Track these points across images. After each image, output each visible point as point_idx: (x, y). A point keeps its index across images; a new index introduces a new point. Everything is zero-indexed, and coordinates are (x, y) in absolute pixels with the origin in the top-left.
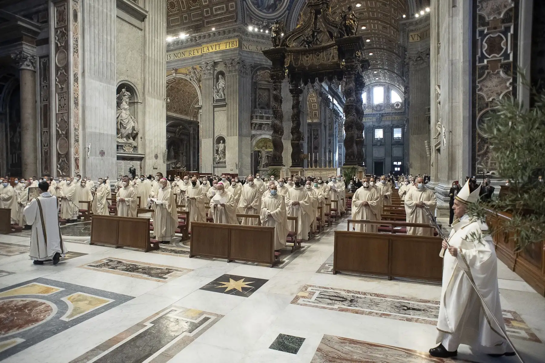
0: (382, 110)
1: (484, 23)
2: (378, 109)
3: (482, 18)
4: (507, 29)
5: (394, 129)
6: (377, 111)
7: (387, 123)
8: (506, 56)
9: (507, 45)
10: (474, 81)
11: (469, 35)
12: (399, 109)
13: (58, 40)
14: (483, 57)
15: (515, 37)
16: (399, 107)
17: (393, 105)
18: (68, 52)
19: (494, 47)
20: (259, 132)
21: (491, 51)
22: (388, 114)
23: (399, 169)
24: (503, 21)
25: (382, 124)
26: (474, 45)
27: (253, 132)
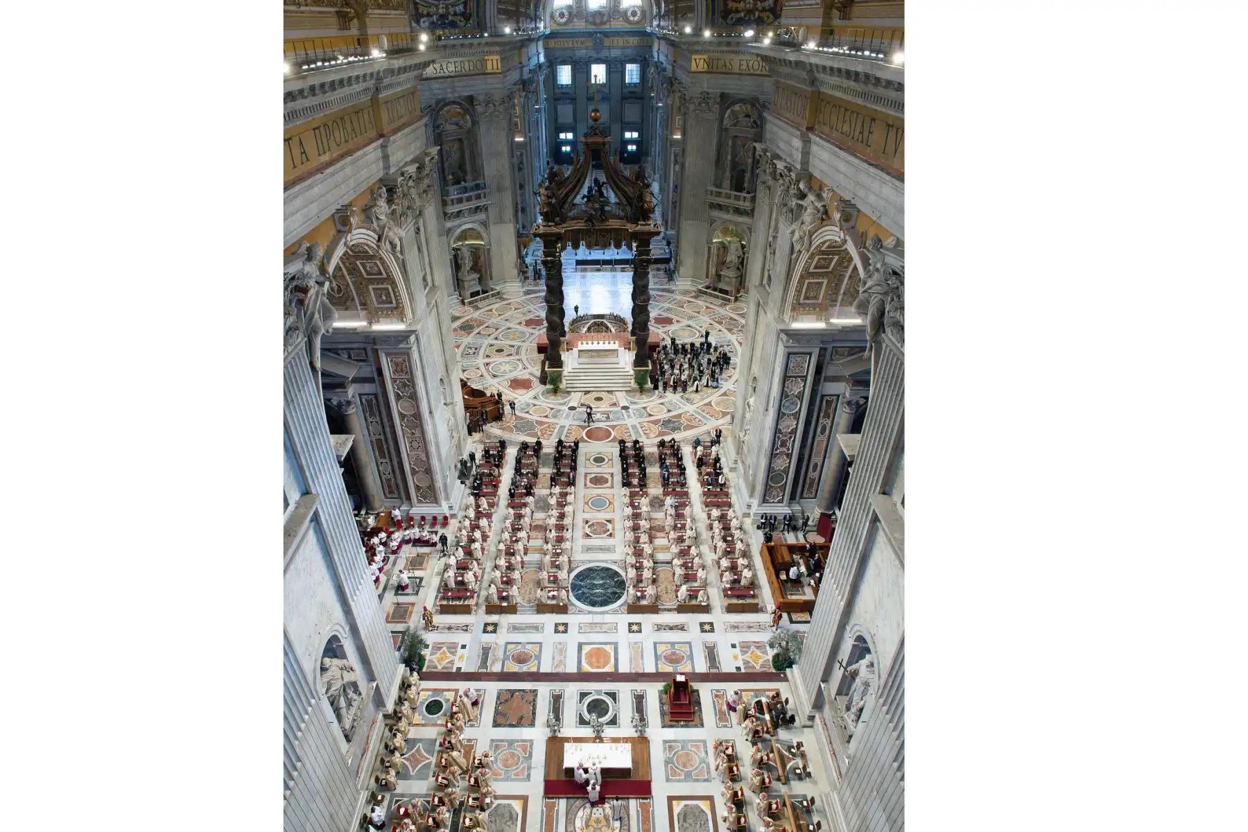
0: (605, 23)
1: (781, 433)
2: (598, 21)
3: (780, 430)
4: (791, 437)
5: (627, 65)
6: (595, 24)
7: (615, 53)
8: (789, 450)
9: (789, 444)
10: (771, 460)
11: (772, 438)
12: (637, 23)
13: (398, 389)
14: (777, 448)
15: (794, 441)
16: (636, 18)
17: (626, 12)
18: (417, 403)
19: (783, 444)
20: (457, 222)
21: (782, 445)
22: (618, 34)
23: (634, 147)
24: (790, 433)
25: (605, 53)
26: (774, 443)
27: (449, 225)
